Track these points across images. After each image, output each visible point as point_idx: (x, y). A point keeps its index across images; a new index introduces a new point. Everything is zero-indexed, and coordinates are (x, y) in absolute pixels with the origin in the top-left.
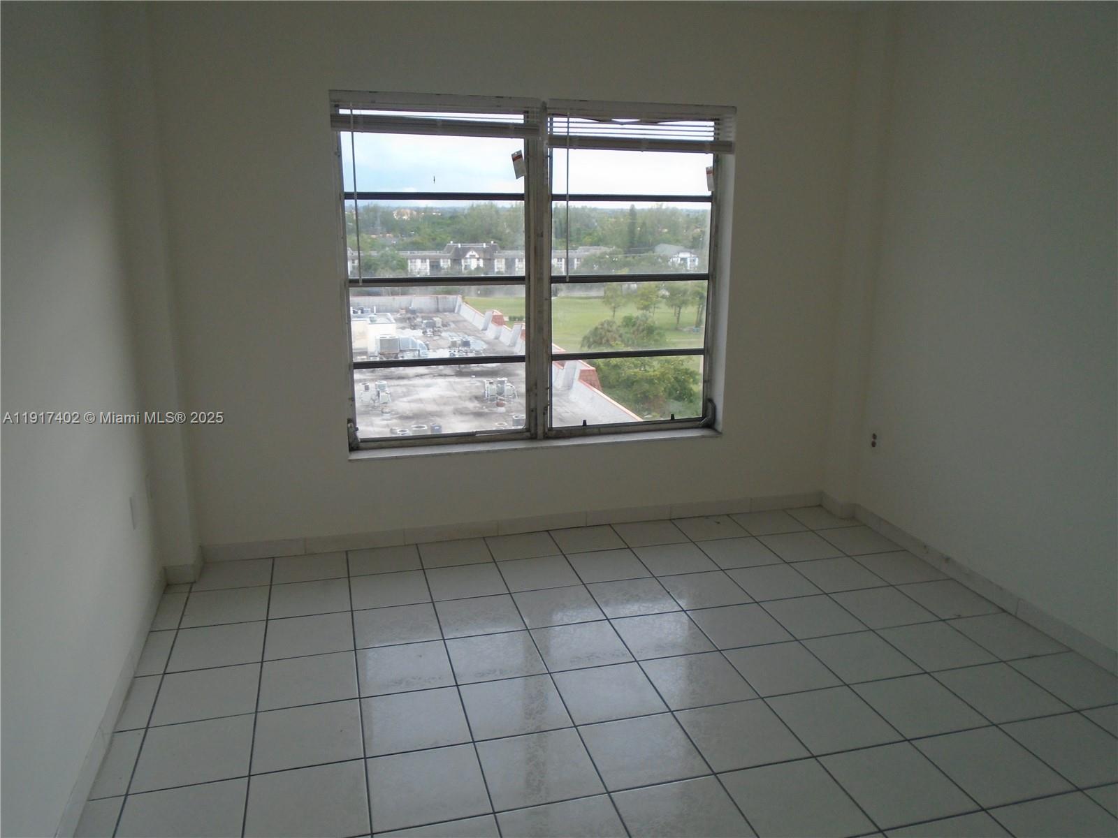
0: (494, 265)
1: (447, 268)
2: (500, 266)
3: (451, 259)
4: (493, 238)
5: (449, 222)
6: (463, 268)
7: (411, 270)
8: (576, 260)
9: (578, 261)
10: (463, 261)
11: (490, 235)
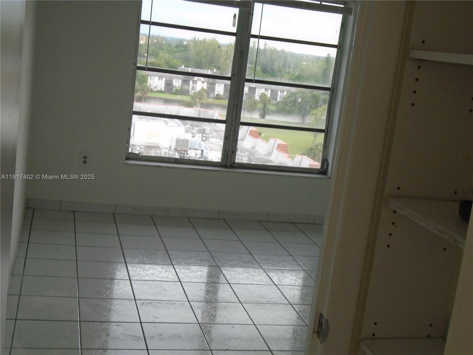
0: (215, 89)
1: (178, 87)
2: (220, 90)
3: (182, 80)
4: (215, 67)
5: (175, 49)
6: (190, 88)
7: (150, 84)
8: (279, 92)
9: (281, 93)
10: (191, 82)
11: (212, 65)
